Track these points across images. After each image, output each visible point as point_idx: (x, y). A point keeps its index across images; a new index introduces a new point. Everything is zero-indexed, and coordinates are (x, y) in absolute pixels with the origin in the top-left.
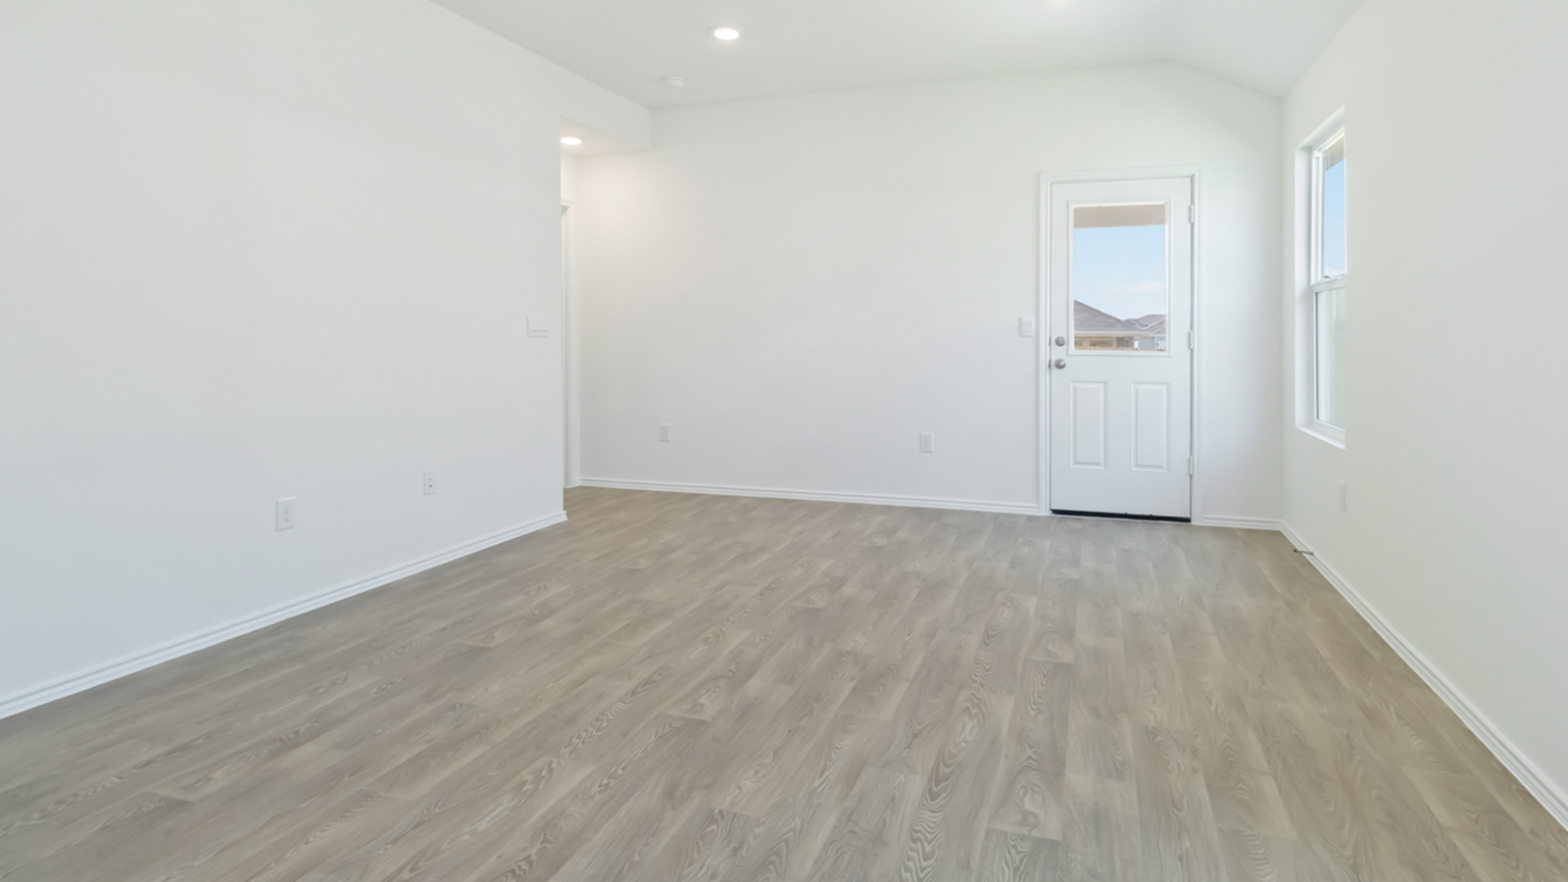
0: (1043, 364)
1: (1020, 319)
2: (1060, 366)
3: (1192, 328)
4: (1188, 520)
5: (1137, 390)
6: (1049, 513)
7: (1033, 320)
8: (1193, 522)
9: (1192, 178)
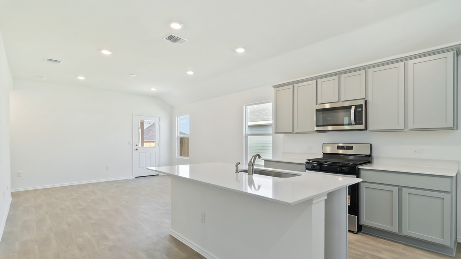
0: (134, 150)
1: (129, 141)
2: (137, 150)
3: (159, 142)
5: (150, 153)
6: (135, 178)
7: (132, 141)
8: (159, 175)
9: (159, 117)
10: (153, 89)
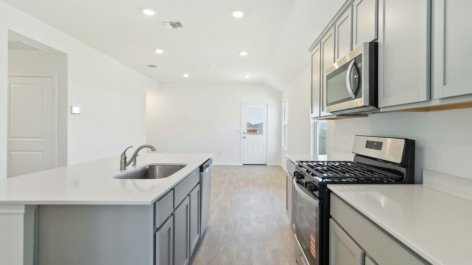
0: (242, 138)
1: (238, 129)
2: (245, 138)
3: (267, 131)
4: (266, 165)
5: (258, 142)
6: (242, 165)
7: (240, 129)
8: (267, 165)
9: (267, 105)
10: (247, 77)
